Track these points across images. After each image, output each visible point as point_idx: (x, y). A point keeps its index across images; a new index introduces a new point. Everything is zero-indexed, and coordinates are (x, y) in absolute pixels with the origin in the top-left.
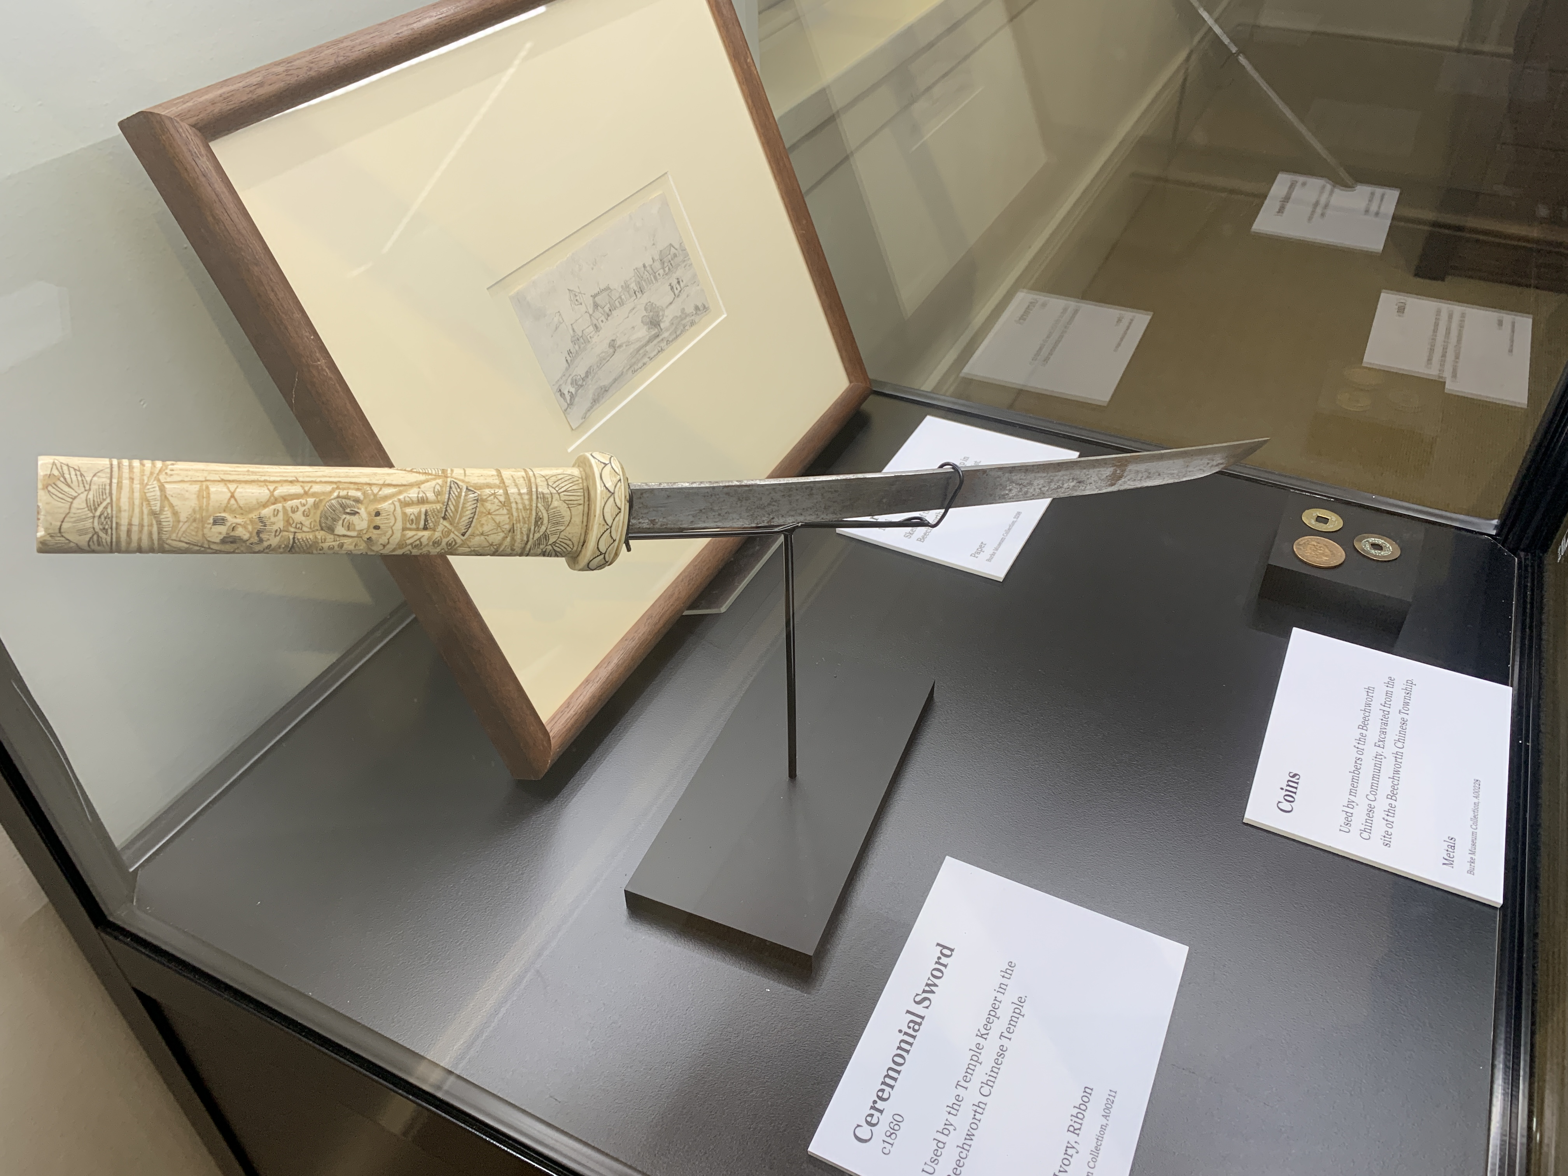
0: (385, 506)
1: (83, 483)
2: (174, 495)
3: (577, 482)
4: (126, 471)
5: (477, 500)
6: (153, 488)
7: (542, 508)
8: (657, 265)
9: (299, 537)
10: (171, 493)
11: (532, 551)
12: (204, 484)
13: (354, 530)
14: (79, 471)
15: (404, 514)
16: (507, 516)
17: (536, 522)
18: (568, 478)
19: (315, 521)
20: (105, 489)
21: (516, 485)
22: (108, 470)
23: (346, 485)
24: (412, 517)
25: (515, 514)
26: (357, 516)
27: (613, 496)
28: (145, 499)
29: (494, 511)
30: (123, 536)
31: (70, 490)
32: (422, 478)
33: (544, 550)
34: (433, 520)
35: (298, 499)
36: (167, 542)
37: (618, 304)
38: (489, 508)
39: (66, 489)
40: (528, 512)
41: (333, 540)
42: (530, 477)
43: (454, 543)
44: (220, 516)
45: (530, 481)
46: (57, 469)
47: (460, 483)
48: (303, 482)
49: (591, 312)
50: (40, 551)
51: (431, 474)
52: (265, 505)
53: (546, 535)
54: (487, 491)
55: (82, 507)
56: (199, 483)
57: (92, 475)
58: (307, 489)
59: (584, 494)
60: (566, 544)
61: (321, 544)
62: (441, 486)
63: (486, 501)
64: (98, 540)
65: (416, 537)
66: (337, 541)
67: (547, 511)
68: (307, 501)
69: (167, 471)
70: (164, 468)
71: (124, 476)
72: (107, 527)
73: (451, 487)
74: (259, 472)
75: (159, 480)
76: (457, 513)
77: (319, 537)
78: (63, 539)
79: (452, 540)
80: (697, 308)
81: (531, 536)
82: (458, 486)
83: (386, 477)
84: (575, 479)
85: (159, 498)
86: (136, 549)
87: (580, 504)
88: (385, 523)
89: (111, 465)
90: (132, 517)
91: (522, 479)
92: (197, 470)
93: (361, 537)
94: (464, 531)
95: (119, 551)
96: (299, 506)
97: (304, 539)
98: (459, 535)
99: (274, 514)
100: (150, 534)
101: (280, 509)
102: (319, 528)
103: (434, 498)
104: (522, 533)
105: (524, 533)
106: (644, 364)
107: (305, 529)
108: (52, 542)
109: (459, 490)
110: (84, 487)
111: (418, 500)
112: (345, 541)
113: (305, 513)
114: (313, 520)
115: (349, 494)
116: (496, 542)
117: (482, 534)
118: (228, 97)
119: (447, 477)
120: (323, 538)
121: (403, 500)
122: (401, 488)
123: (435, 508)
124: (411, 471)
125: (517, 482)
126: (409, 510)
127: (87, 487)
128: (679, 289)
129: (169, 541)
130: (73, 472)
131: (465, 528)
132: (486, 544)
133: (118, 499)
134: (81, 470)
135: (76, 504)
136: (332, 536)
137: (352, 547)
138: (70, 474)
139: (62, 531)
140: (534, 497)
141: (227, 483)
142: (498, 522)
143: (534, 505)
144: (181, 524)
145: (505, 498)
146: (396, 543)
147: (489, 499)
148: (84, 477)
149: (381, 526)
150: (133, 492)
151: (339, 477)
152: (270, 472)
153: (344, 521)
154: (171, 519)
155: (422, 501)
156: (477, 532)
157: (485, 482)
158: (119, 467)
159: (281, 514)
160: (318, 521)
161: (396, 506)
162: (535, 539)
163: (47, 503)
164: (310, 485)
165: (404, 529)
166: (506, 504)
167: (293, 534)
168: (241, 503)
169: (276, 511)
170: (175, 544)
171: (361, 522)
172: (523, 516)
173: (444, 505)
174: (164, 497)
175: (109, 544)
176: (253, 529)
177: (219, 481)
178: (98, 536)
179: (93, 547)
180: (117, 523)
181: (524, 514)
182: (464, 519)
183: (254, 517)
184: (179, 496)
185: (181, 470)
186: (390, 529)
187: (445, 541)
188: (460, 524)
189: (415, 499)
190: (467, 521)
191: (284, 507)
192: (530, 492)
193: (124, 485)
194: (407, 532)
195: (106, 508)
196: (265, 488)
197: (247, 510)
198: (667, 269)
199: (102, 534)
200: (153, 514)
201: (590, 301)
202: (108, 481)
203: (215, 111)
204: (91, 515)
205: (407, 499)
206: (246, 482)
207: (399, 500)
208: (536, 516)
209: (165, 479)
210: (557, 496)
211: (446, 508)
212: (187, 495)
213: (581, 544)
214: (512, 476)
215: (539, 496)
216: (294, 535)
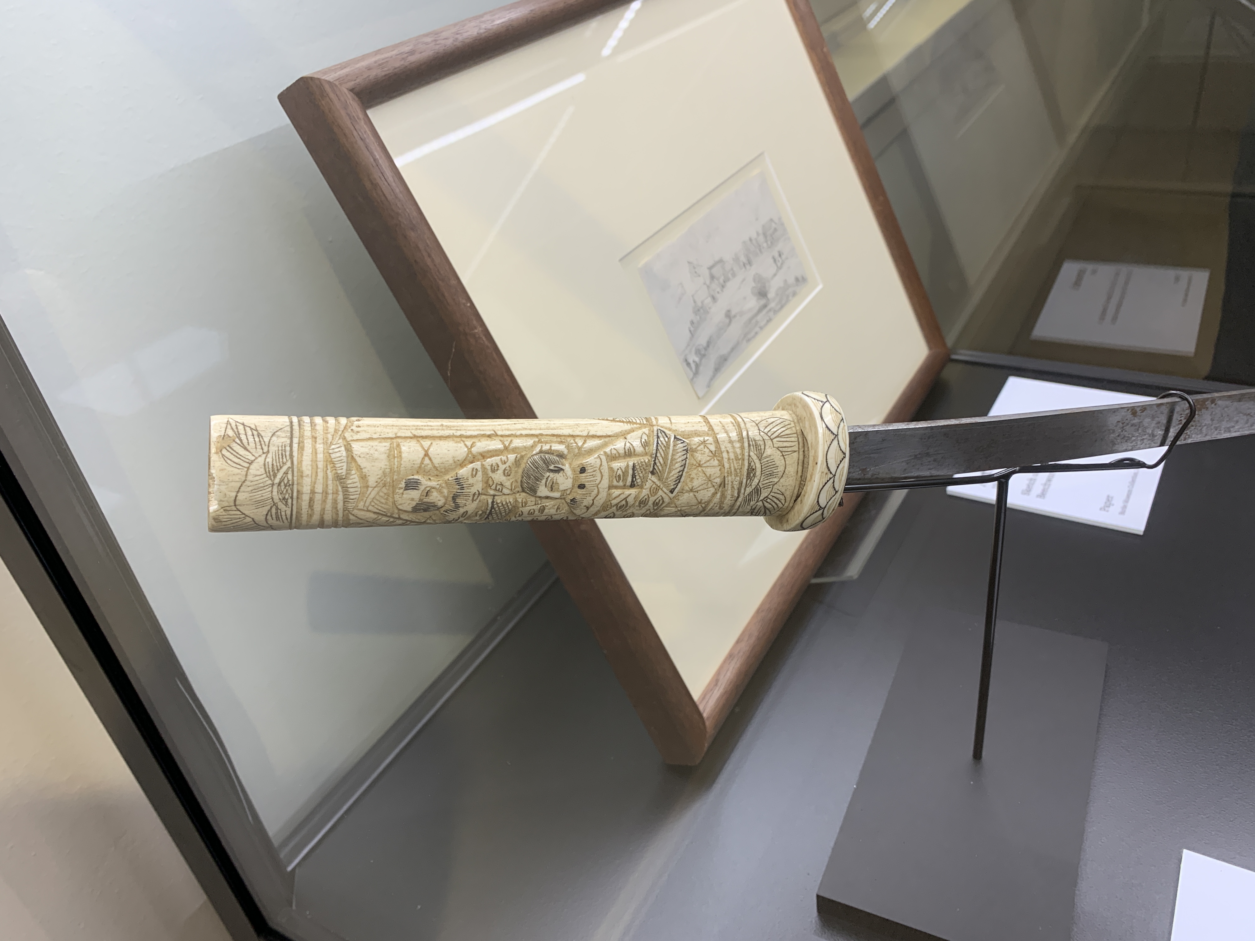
0: (591, 460)
1: (261, 445)
2: (362, 456)
3: (789, 426)
4: (307, 427)
5: (687, 450)
6: (339, 447)
7: (755, 457)
8: (761, 239)
9: (499, 501)
10: (359, 453)
11: (740, 509)
12: (394, 441)
13: (558, 490)
14: (256, 430)
15: (611, 469)
16: (719, 468)
17: (748, 474)
18: (779, 422)
19: (516, 481)
20: (285, 451)
21: (726, 432)
22: (288, 429)
23: (548, 438)
24: (620, 472)
25: (727, 465)
26: (561, 474)
27: (836, 438)
28: (330, 461)
29: (705, 463)
30: (305, 505)
31: (247, 453)
32: (627, 427)
33: (753, 507)
34: (641, 475)
35: (498, 455)
36: (353, 513)
37: (730, 275)
38: (699, 459)
39: (242, 452)
40: (740, 462)
41: (533, 503)
42: (738, 422)
43: (661, 502)
44: (413, 479)
45: (739, 426)
46: (232, 429)
47: (667, 432)
48: (502, 436)
49: (708, 282)
50: (213, 529)
51: (636, 423)
52: (462, 464)
53: (758, 490)
54: (696, 440)
55: (260, 473)
56: (389, 440)
57: (270, 435)
58: (507, 444)
59: (798, 439)
60: (777, 499)
61: (521, 509)
62: (647, 436)
63: (694, 451)
64: (276, 513)
65: (623, 497)
66: (538, 504)
67: (760, 460)
68: (507, 458)
69: (352, 428)
70: (349, 424)
71: (305, 434)
72: (287, 496)
73: (658, 437)
74: (454, 427)
75: (344, 438)
76: (666, 466)
77: (520, 500)
78: (239, 513)
79: (660, 498)
80: (797, 280)
81: (742, 491)
82: (666, 435)
83: (590, 428)
84: (786, 423)
85: (345, 459)
86: (317, 523)
87: (795, 451)
88: (590, 481)
89: (291, 422)
90: (315, 483)
91: (731, 425)
92: (386, 426)
93: (564, 499)
94: (672, 487)
95: (297, 527)
96: (500, 464)
97: (504, 503)
98: (668, 492)
99: (472, 475)
100: (335, 502)
101: (479, 468)
102: (520, 489)
103: (642, 449)
104: (733, 487)
105: (736, 487)
106: (756, 333)
107: (505, 491)
108: (225, 517)
109: (666, 439)
110: (262, 449)
111: (625, 452)
112: (547, 504)
113: (506, 472)
114: (514, 480)
115: (553, 448)
116: (706, 499)
117: (691, 490)
118: (383, 64)
119: (653, 426)
120: (524, 500)
121: (609, 453)
122: (607, 440)
123: (643, 461)
124: (614, 420)
125: (726, 428)
126: (616, 465)
127: (266, 449)
128: (781, 261)
129: (355, 512)
130: (249, 433)
131: (674, 483)
132: (694, 501)
133: (300, 462)
134: (258, 429)
135: (252, 471)
136: (533, 499)
137: (553, 511)
138: (246, 435)
139: (237, 503)
140: (746, 445)
141: (420, 439)
142: (708, 475)
143: (746, 454)
144: (370, 489)
145: (716, 448)
146: (600, 505)
147: (699, 448)
148: (262, 437)
149: (586, 484)
150: (316, 453)
151: (540, 429)
152: (466, 426)
153: (547, 478)
154: (358, 484)
155: (629, 453)
156: (687, 488)
157: (693, 429)
158: (300, 425)
159: (480, 474)
160: (519, 481)
161: (603, 460)
162: (746, 495)
163: (222, 470)
164: (509, 439)
165: (611, 487)
166: (717, 454)
167: (492, 497)
168: (436, 462)
169: (475, 470)
170: (361, 514)
171: (565, 481)
172: (734, 467)
173: (652, 458)
174: (351, 458)
175: (289, 517)
176: (449, 492)
177: (411, 438)
178: (277, 509)
179: (270, 521)
180: (298, 491)
181: (736, 465)
182: (673, 472)
183: (450, 479)
184: (367, 456)
185: (368, 426)
186: (596, 488)
187: (652, 499)
188: (669, 480)
189: (622, 452)
190: (677, 475)
191: (483, 465)
192: (741, 440)
193: (306, 445)
194: (613, 491)
195: (286, 473)
196: (462, 445)
197: (443, 470)
198: (769, 243)
199: (281, 506)
200: (339, 478)
201: (707, 273)
202: (288, 441)
203: (371, 77)
204: (270, 482)
205: (614, 452)
206: (441, 438)
207: (605, 453)
208: (749, 466)
209: (352, 436)
210: (770, 442)
211: (655, 460)
212: (376, 455)
213: (794, 498)
214: (721, 423)
215: (751, 443)
216: (494, 499)
